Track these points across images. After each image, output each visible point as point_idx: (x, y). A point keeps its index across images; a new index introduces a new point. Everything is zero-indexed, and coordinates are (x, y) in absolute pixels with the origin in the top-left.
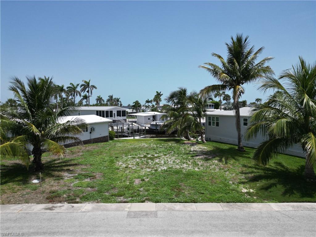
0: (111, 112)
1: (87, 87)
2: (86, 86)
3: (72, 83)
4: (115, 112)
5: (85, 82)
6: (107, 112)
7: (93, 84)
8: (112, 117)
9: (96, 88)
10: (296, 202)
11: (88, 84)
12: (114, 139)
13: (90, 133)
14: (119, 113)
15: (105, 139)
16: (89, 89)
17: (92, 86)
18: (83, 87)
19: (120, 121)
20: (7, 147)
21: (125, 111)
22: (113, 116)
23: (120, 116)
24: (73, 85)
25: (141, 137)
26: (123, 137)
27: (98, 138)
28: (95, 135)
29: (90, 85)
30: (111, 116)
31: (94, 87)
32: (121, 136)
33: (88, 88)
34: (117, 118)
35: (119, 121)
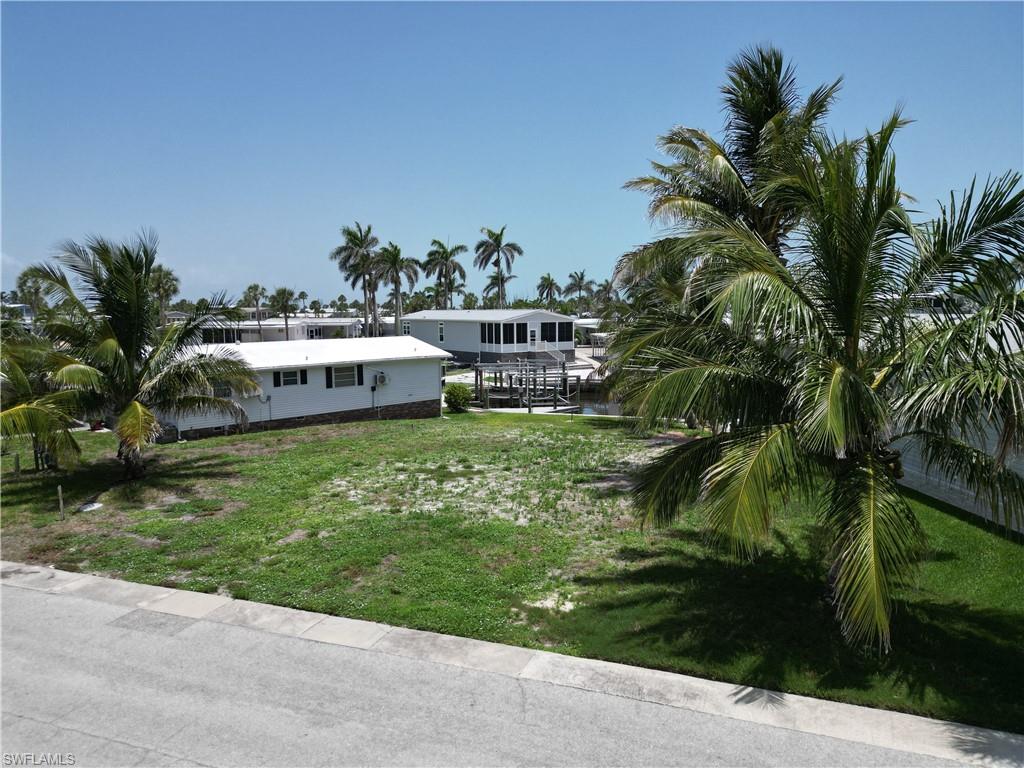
0: (522, 327)
1: (494, 251)
2: (491, 247)
3: (437, 239)
4: (534, 327)
5: (491, 234)
6: (508, 327)
7: (511, 241)
8: (525, 341)
9: (520, 252)
10: (638, 665)
11: (497, 238)
12: (467, 412)
13: (373, 389)
14: (548, 332)
15: (426, 409)
16: (501, 254)
17: (507, 245)
18: (481, 250)
19: (551, 357)
20: (19, 416)
21: (571, 323)
22: (529, 338)
23: (552, 339)
24: (441, 245)
25: (559, 408)
26: (501, 407)
27: (401, 407)
28: (390, 397)
29: (503, 243)
30: (522, 339)
31: (514, 248)
32: (503, 404)
33: (496, 254)
34: (540, 346)
35: (545, 355)
